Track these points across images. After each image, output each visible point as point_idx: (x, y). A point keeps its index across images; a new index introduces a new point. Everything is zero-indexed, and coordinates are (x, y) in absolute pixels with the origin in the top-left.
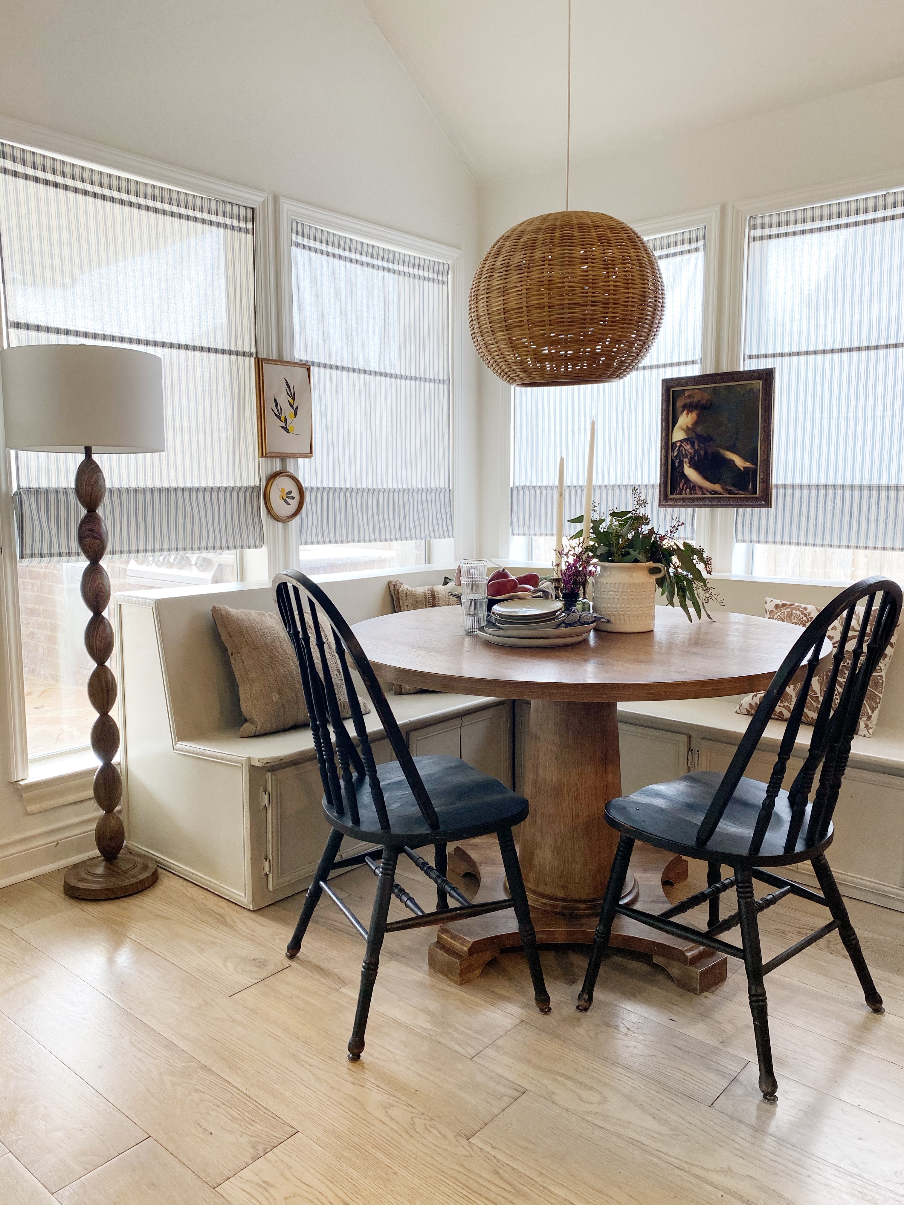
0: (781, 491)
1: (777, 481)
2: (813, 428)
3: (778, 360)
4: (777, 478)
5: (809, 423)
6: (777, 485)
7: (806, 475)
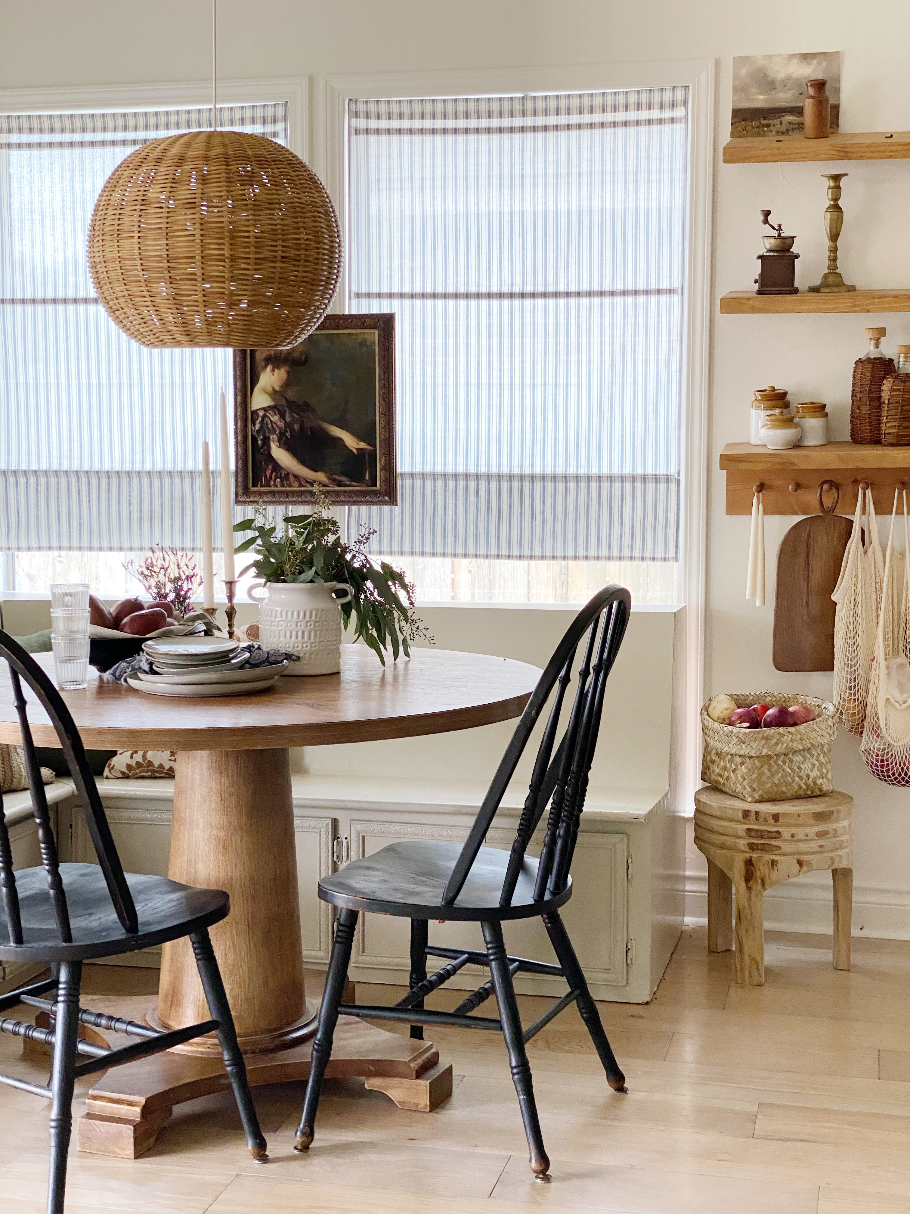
0: (407, 482)
1: (401, 468)
2: (446, 397)
3: (396, 302)
4: (402, 465)
5: (440, 390)
6: (402, 474)
7: (440, 459)
